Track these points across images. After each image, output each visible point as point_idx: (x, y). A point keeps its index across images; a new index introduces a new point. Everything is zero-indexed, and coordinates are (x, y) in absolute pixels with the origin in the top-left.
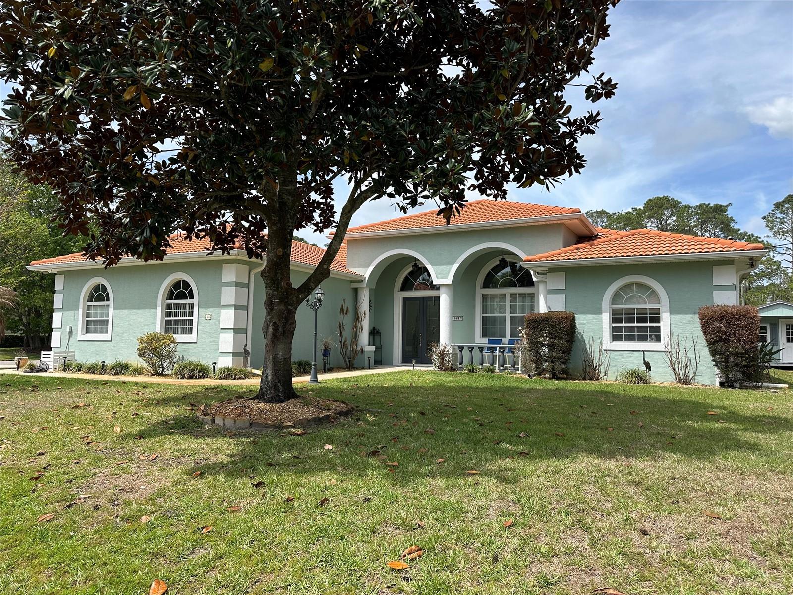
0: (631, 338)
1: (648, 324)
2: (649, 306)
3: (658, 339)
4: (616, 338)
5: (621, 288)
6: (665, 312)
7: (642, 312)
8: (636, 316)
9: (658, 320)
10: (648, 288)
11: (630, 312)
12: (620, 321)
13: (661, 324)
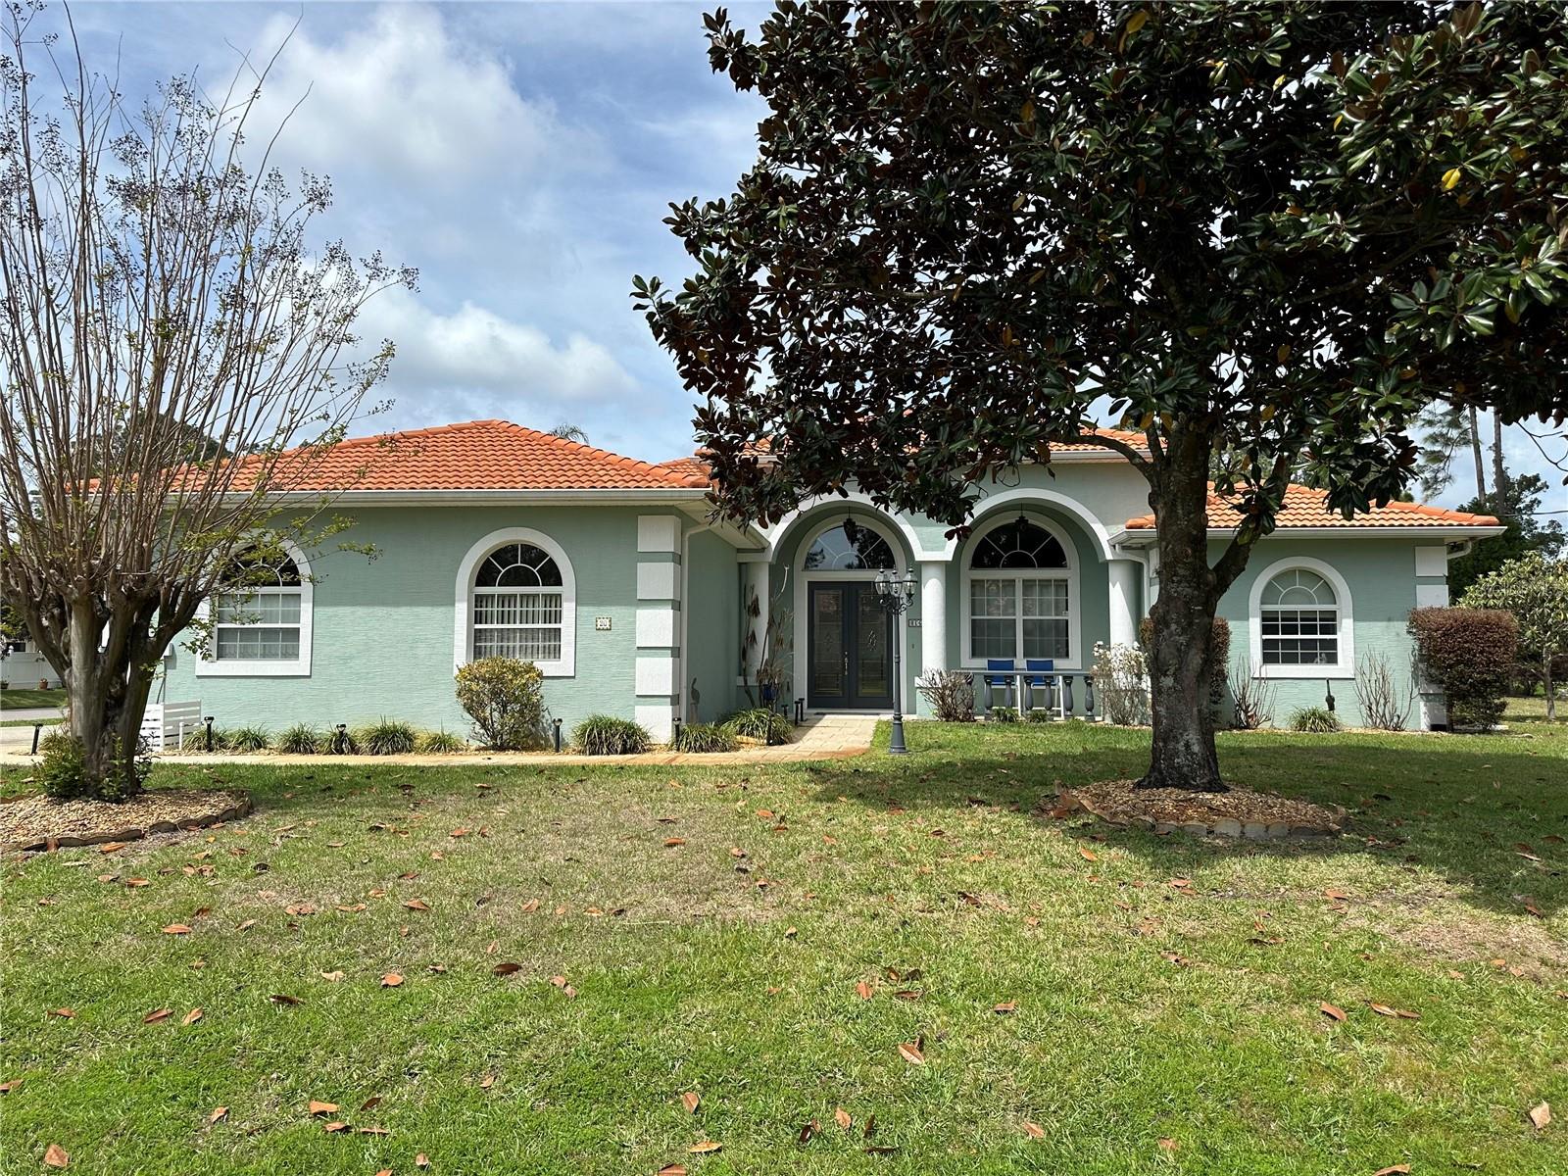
0: (1290, 659)
1: (1319, 636)
2: (1318, 607)
3: (1332, 659)
4: (1269, 658)
5: (1277, 578)
6: (1346, 617)
7: (1309, 616)
8: (1299, 623)
9: (1332, 630)
10: (1316, 577)
11: (1289, 616)
12: (1272, 630)
13: (1338, 636)
